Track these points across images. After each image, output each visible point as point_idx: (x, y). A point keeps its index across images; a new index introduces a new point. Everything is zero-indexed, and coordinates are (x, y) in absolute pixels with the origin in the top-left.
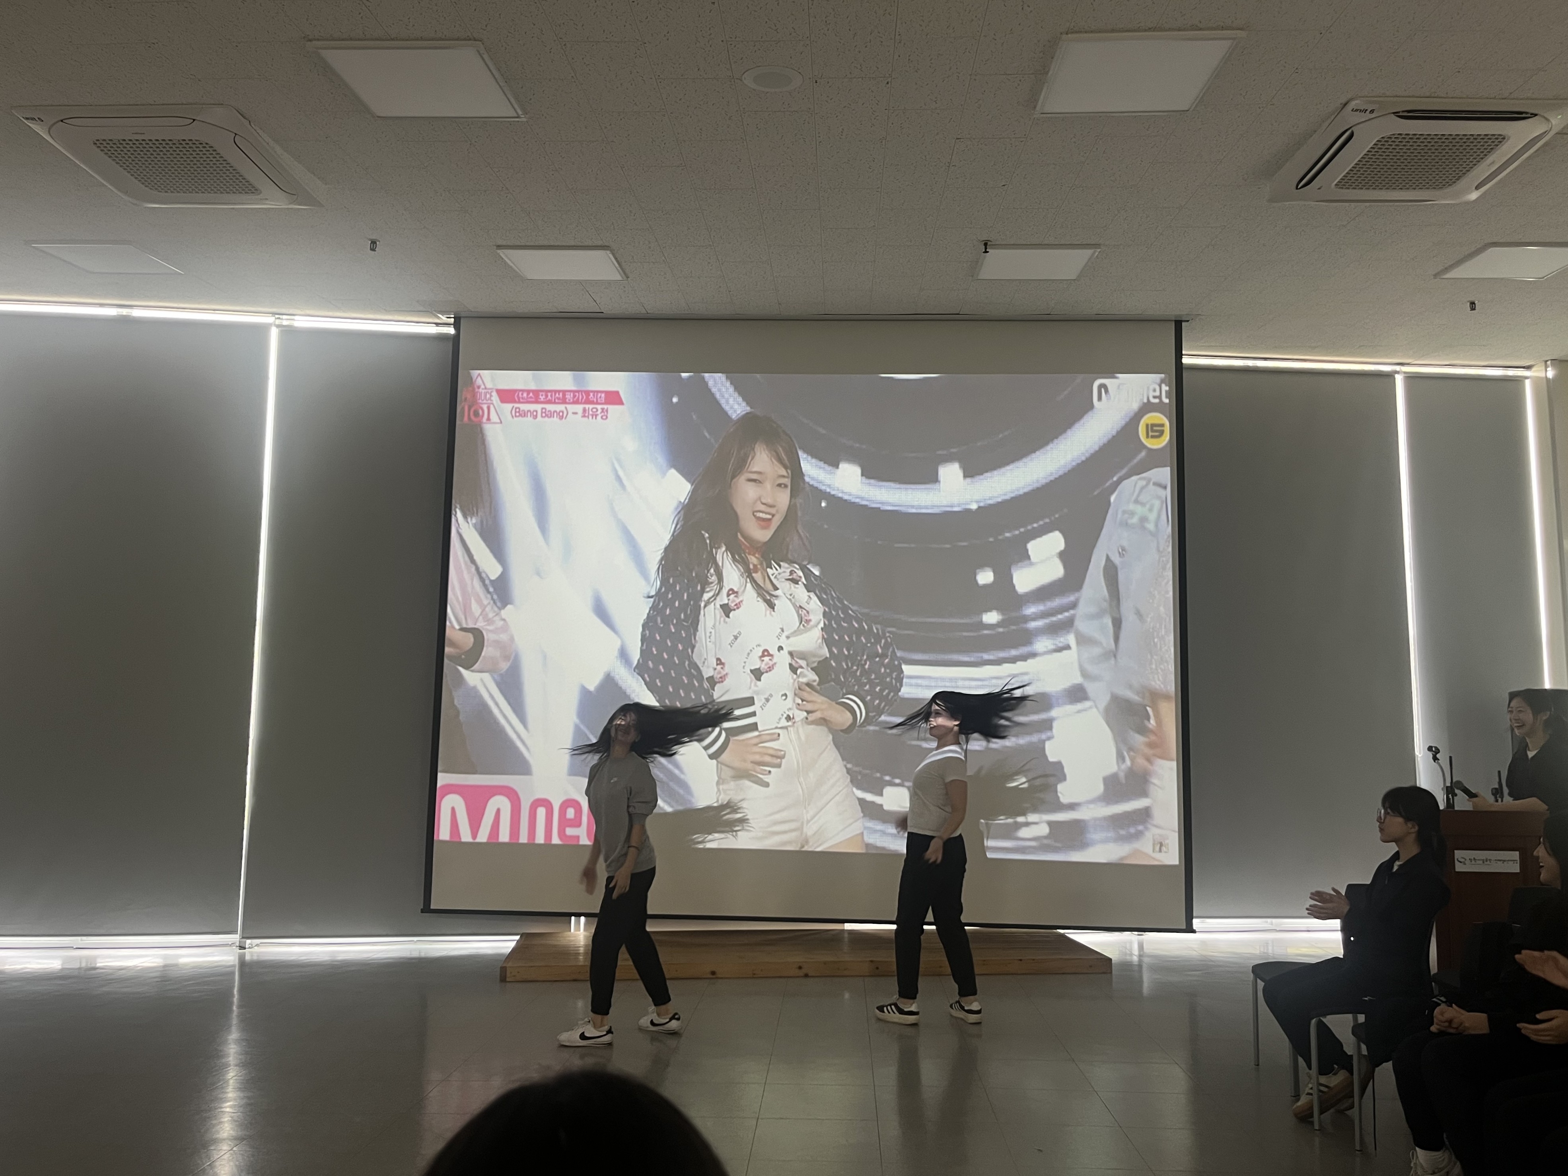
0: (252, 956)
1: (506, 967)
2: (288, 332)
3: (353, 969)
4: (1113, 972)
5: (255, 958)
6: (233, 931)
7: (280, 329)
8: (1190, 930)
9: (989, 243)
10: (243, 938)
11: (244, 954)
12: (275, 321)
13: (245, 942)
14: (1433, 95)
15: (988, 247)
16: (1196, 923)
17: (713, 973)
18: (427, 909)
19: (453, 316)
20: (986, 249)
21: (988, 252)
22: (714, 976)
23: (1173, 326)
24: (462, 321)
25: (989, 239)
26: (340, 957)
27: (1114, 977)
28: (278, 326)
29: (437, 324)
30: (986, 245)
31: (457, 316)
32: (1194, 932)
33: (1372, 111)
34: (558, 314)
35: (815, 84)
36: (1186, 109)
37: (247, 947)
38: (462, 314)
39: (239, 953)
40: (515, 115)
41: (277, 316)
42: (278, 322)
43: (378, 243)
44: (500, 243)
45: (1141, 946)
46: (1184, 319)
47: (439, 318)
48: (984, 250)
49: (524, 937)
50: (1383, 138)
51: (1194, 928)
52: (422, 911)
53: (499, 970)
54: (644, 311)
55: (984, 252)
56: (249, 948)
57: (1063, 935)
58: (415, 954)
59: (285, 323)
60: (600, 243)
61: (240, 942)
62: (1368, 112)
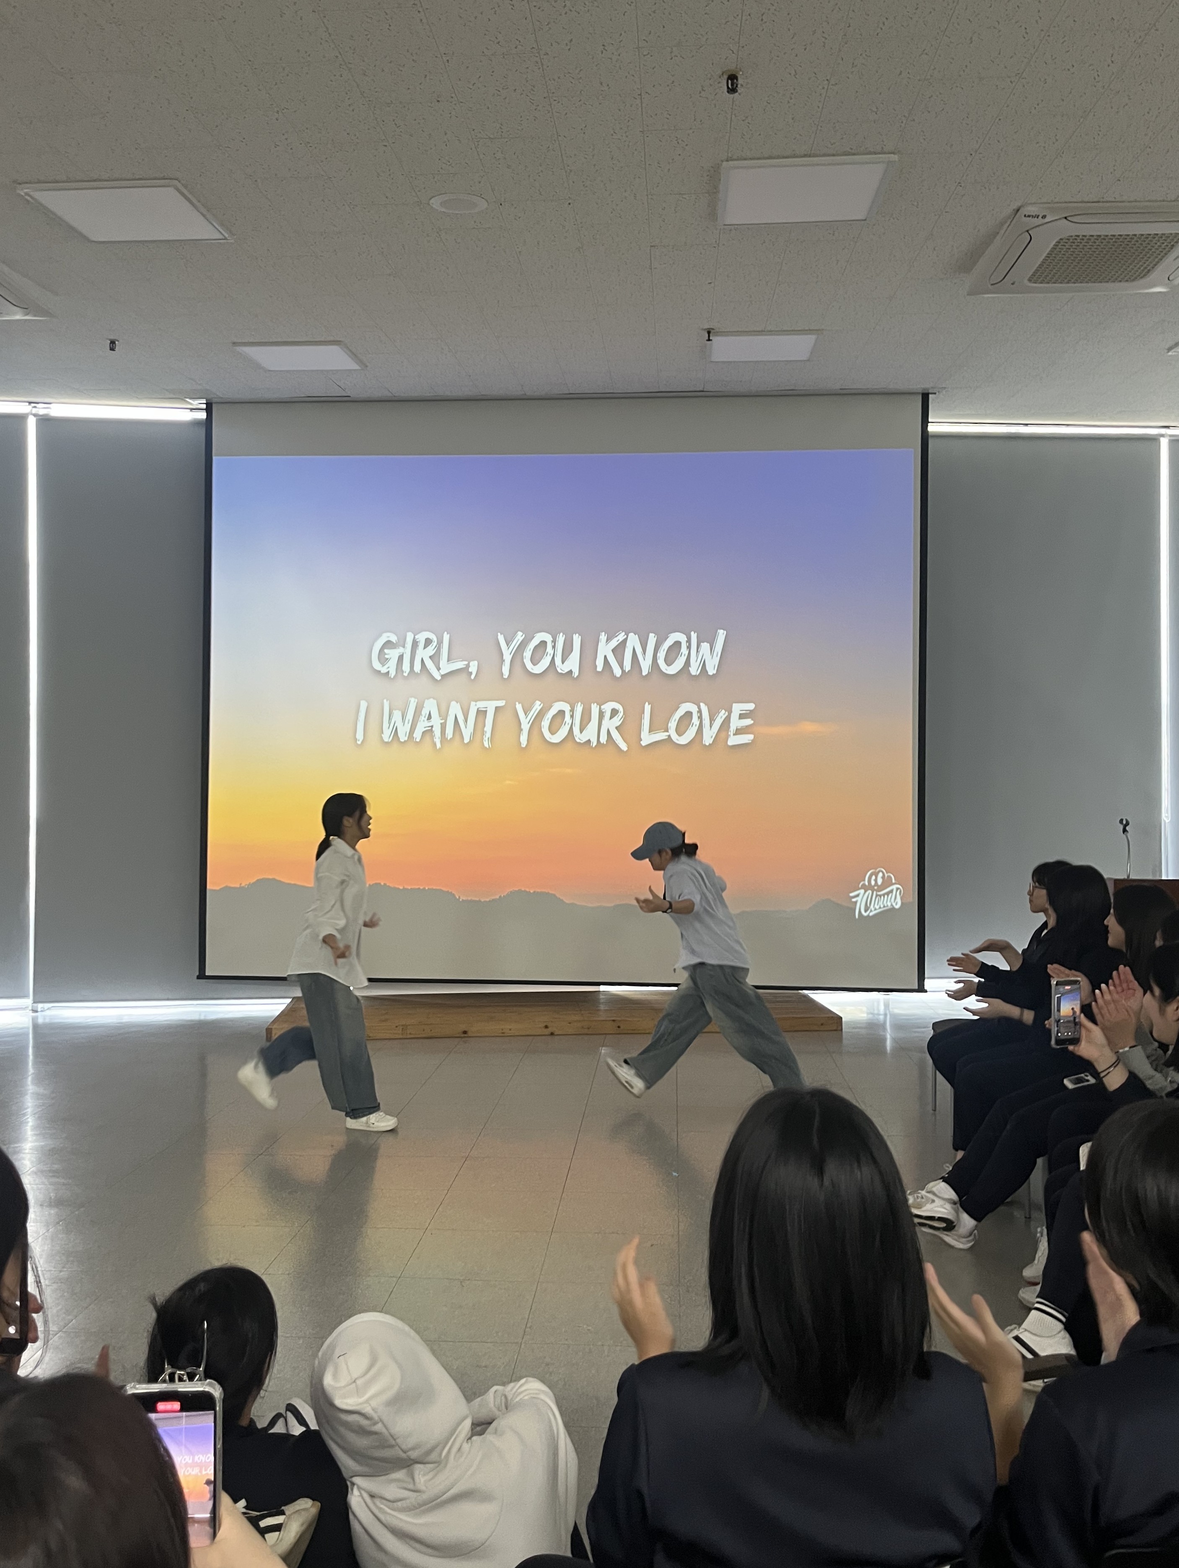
0: (45, 1019)
1: (271, 1029)
2: (44, 422)
3: (134, 1029)
4: (843, 1030)
5: (47, 1021)
6: (26, 996)
7: (38, 418)
8: (921, 989)
9: (712, 331)
10: (34, 1002)
11: (37, 1017)
12: (31, 410)
13: (37, 1007)
14: (1102, 200)
15: (711, 335)
16: (928, 984)
17: (465, 1032)
18: (202, 976)
19: (205, 402)
20: (709, 336)
21: (711, 340)
22: (466, 1035)
23: (920, 397)
24: (214, 406)
25: (711, 327)
26: (126, 1020)
27: (844, 1034)
28: (35, 415)
29: (191, 409)
30: (709, 333)
31: (208, 402)
32: (926, 991)
33: (1044, 217)
34: (307, 398)
35: (500, 206)
36: (864, 219)
37: (39, 1010)
38: (214, 400)
39: (32, 1016)
40: (221, 237)
41: (33, 405)
42: (34, 411)
43: (117, 342)
44: (235, 340)
45: (887, 1005)
46: (930, 391)
47: (191, 404)
48: (707, 338)
49: (295, 1000)
50: (1061, 239)
51: (925, 988)
52: (198, 978)
53: (264, 1031)
54: (390, 394)
55: (707, 340)
56: (42, 1011)
57: (806, 996)
58: (196, 1017)
59: (42, 412)
60: (332, 338)
61: (32, 1006)
62: (1040, 217)
